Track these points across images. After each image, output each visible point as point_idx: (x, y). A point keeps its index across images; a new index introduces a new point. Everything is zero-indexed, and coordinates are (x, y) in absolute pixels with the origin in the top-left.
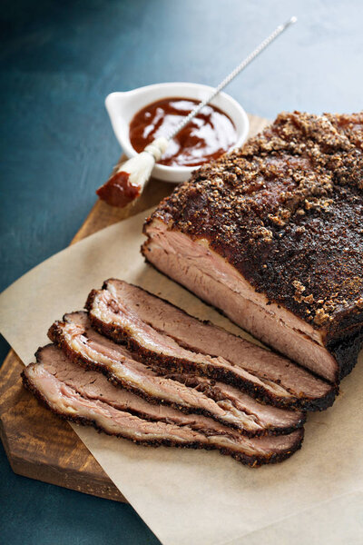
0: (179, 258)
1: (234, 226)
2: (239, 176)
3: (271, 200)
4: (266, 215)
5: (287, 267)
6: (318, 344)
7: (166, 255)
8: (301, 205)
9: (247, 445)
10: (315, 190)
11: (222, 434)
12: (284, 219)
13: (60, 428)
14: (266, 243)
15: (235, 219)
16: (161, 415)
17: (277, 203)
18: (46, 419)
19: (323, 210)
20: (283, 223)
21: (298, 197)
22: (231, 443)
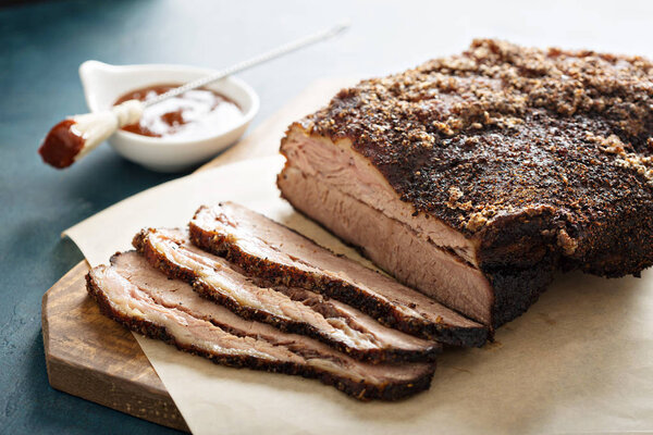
0: (318, 181)
1: (388, 127)
2: (407, 86)
3: (441, 109)
4: (431, 121)
5: (447, 176)
6: (472, 266)
7: (303, 180)
8: (479, 117)
9: (356, 371)
10: (500, 105)
11: (326, 357)
12: (454, 129)
13: (119, 337)
14: (424, 147)
15: (390, 120)
16: (252, 331)
17: (449, 113)
18: (106, 327)
19: (506, 126)
20: (451, 132)
21: (476, 109)
22: (335, 368)
